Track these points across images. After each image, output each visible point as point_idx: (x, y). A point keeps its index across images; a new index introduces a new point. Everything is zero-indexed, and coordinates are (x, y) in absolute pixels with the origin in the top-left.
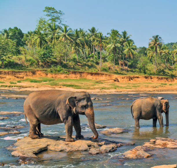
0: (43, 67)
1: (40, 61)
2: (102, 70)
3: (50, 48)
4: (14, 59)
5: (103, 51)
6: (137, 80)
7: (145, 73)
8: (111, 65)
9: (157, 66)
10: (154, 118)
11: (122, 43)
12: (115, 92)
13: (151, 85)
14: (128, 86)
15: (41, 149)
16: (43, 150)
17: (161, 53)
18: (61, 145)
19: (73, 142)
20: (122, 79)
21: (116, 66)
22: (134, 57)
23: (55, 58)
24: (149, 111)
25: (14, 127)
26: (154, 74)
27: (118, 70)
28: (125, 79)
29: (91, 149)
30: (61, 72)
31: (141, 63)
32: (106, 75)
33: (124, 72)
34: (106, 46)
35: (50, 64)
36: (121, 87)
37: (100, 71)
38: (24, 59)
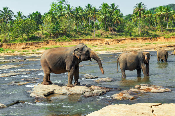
0: (54, 38)
1: (52, 33)
2: (95, 36)
3: (59, 23)
4: (35, 33)
5: (97, 21)
6: (124, 42)
7: (131, 35)
8: (103, 31)
9: (141, 29)
10: (138, 69)
11: (111, 13)
12: (106, 52)
13: (137, 45)
14: (117, 47)
15: (49, 92)
16: (51, 93)
17: (144, 17)
18: (64, 89)
19: (72, 88)
20: (112, 42)
21: (107, 32)
22: (121, 23)
23: (62, 30)
24: (134, 62)
25: (33, 79)
26: (139, 36)
27: (108, 35)
28: (114, 42)
29: (85, 93)
30: (66, 40)
31: (128, 28)
32: (99, 40)
33: (113, 36)
34: (99, 17)
35: (58, 35)
36: (111, 49)
37: (94, 37)
38: (41, 33)
